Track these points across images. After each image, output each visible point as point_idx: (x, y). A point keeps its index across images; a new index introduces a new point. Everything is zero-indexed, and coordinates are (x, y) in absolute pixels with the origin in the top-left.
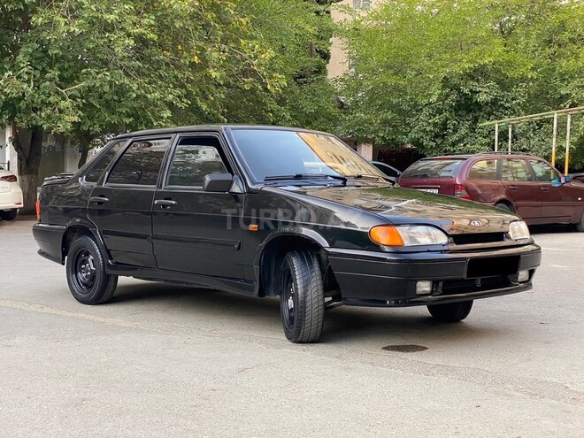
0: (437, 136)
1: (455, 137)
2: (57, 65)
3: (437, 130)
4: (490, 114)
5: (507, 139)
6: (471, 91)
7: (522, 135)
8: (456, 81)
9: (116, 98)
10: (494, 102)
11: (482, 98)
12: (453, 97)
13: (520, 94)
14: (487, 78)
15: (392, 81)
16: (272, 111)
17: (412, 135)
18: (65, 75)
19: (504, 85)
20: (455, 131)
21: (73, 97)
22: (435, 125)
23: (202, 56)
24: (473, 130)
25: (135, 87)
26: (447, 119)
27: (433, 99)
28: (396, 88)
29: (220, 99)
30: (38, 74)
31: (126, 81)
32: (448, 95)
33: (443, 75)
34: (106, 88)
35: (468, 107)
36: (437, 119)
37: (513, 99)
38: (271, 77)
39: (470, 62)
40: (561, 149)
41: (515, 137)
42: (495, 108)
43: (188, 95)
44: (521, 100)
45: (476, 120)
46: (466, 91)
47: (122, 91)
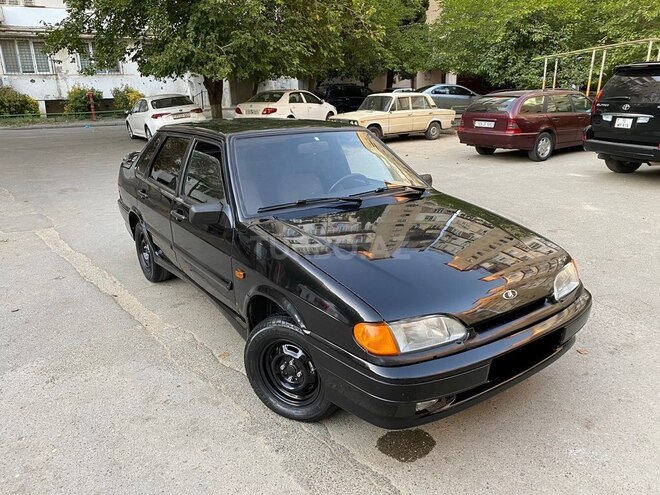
0: (500, 68)
1: (513, 70)
2: (218, 29)
3: (500, 64)
4: (541, 50)
5: (553, 70)
6: (528, 32)
7: (565, 66)
8: (517, 24)
9: (260, 51)
10: (546, 40)
11: (537, 38)
12: (514, 37)
13: (567, 32)
14: (542, 21)
15: (468, 27)
16: (380, 52)
17: (481, 68)
18: (223, 35)
19: (556, 26)
20: (514, 64)
21: (228, 53)
22: (499, 60)
23: (323, 14)
24: (527, 62)
25: (272, 42)
26: (508, 55)
27: (499, 40)
28: (472, 31)
29: (339, 47)
30: (202, 36)
31: (265, 38)
32: (510, 36)
33: (507, 20)
34: (252, 45)
35: (525, 45)
36: (500, 55)
37: (561, 37)
38: (374, 28)
39: (530, 8)
40: (595, 76)
41: (559, 67)
42: (546, 45)
43: (315, 46)
44: (567, 38)
45: (530, 55)
46: (525, 33)
47: (264, 46)
